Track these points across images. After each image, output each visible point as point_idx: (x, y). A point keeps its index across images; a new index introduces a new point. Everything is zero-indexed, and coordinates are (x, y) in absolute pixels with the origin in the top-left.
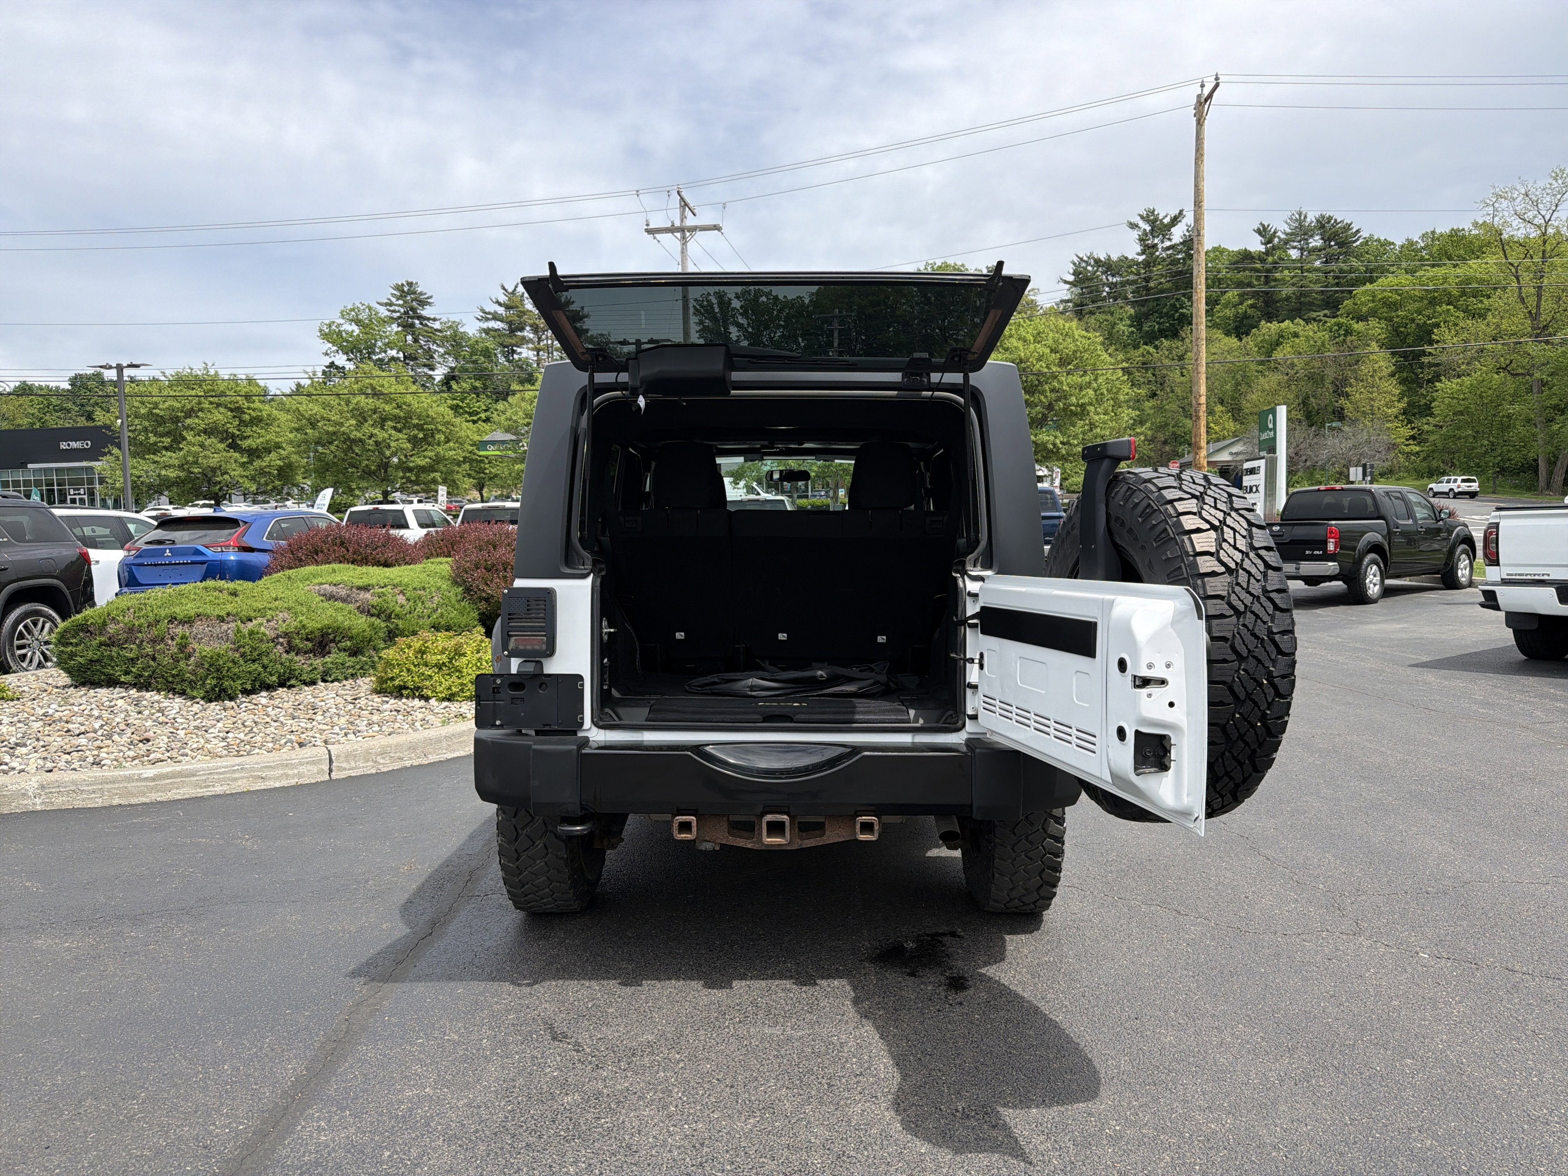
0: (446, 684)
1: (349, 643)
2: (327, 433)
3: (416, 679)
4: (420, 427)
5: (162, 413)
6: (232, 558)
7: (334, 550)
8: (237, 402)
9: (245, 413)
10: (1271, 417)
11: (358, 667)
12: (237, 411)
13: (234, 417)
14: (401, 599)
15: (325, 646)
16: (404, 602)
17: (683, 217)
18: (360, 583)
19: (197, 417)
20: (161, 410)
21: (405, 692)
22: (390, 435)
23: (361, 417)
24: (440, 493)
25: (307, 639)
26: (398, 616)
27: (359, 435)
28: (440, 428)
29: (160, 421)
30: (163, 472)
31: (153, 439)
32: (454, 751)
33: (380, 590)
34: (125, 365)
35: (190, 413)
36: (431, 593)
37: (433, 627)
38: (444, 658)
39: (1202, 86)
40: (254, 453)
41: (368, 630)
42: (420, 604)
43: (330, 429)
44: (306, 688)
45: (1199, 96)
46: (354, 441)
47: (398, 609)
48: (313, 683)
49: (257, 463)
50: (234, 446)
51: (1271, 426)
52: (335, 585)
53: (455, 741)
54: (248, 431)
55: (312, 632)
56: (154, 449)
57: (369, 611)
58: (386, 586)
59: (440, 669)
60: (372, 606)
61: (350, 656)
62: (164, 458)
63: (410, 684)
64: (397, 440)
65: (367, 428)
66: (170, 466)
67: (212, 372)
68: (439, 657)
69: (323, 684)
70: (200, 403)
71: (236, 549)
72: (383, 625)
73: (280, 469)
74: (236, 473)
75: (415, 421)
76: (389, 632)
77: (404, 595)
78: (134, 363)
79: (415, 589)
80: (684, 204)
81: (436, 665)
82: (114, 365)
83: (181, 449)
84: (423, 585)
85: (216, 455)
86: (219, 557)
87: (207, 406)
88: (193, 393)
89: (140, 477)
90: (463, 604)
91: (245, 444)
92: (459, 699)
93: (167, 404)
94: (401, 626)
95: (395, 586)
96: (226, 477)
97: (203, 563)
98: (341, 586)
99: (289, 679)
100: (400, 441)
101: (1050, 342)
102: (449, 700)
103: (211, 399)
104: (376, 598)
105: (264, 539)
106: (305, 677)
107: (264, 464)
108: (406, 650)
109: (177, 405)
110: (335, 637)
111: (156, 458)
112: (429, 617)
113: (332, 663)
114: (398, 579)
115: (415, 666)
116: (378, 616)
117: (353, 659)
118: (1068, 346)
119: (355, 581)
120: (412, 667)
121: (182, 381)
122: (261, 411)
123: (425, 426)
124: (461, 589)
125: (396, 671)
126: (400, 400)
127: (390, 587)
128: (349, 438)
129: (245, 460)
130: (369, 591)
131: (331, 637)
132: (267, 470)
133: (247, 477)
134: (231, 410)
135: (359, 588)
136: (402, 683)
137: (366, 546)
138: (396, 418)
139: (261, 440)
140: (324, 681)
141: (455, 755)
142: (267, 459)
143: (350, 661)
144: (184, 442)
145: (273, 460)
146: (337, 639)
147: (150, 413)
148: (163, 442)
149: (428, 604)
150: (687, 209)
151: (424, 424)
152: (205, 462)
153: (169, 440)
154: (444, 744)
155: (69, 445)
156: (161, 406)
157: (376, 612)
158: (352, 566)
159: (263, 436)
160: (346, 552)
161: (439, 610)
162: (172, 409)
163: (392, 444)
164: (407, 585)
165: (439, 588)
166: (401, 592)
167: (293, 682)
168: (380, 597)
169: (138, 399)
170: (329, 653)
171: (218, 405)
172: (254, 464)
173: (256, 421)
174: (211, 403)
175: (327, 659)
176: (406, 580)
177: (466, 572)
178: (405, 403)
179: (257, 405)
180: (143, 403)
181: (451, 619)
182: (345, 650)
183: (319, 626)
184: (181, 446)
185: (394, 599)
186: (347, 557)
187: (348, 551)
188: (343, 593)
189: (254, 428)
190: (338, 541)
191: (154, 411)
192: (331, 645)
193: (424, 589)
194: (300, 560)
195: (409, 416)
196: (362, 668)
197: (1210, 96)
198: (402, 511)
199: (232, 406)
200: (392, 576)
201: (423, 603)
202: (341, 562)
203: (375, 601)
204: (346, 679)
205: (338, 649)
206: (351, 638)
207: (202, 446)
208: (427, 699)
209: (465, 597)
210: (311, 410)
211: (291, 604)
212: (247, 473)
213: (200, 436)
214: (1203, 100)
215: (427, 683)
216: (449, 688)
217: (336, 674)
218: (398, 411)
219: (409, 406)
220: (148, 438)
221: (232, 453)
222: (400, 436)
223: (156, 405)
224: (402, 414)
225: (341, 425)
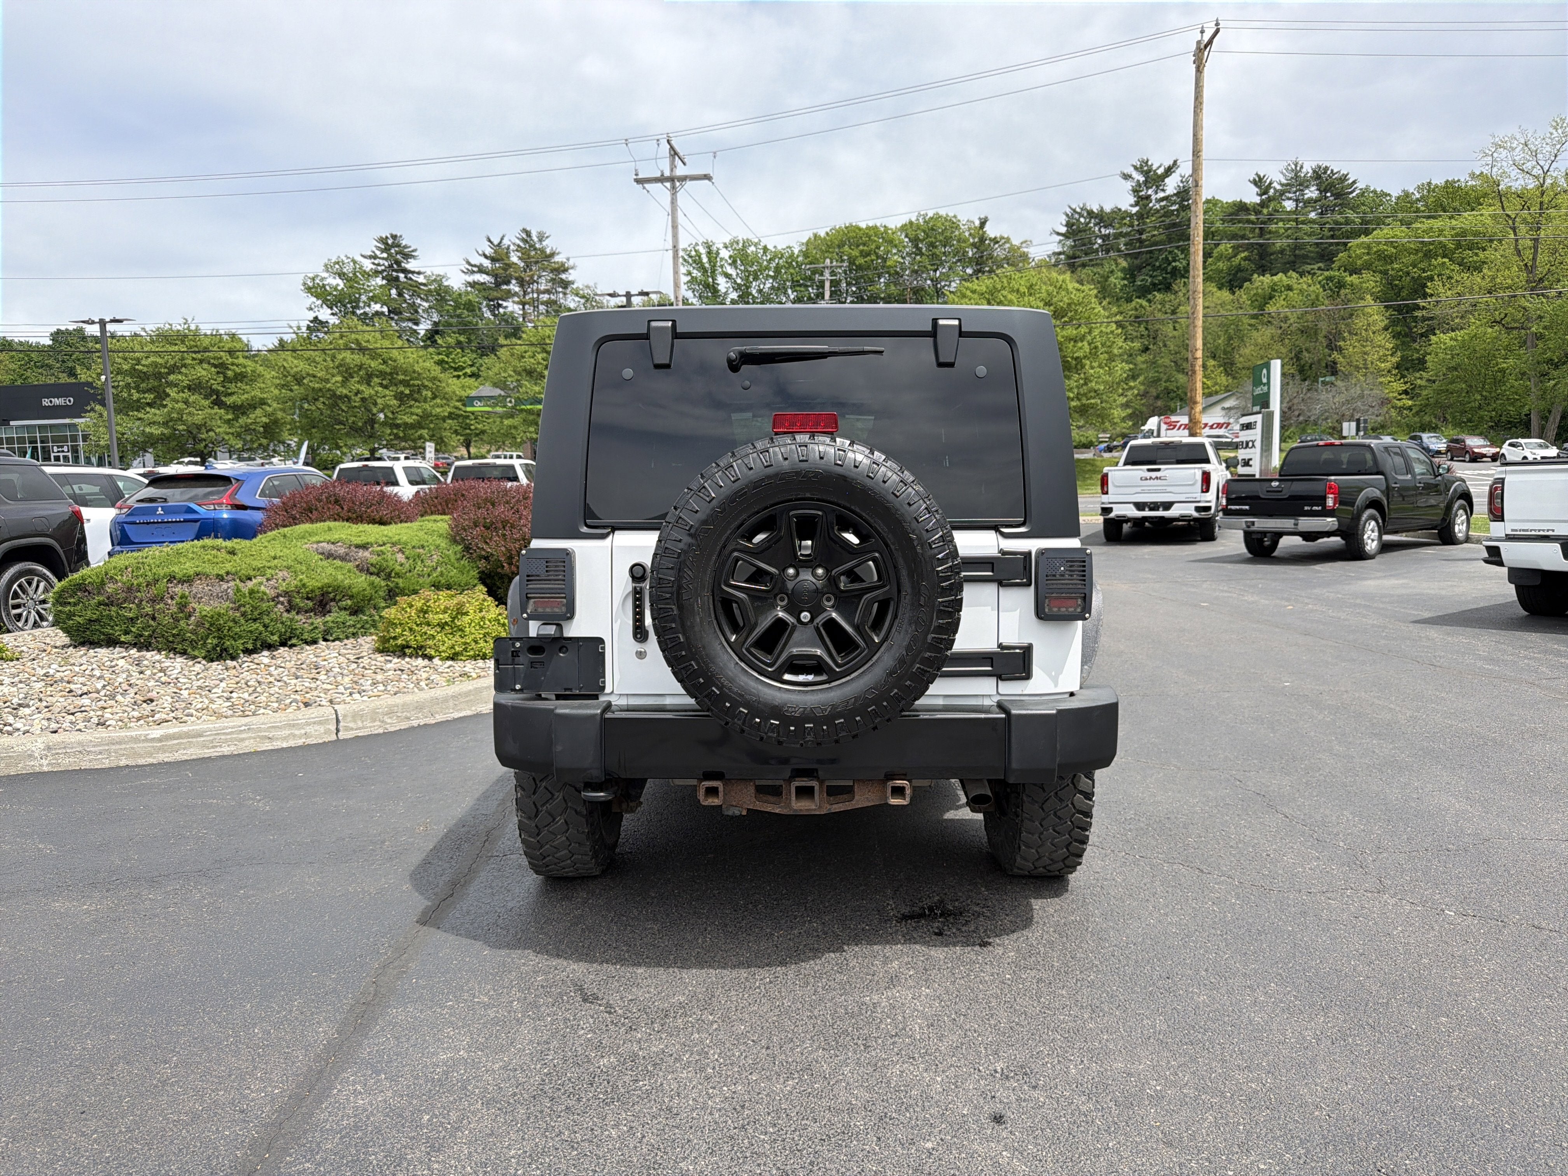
0: (449, 643)
1: (349, 602)
2: (313, 389)
3: (418, 638)
4: (406, 383)
5: (145, 369)
6: (225, 516)
7: (329, 508)
8: (221, 358)
9: (227, 368)
10: (1265, 371)
11: (359, 626)
12: (221, 367)
13: (218, 373)
14: (400, 557)
15: (325, 605)
16: (404, 561)
17: (673, 167)
18: (358, 541)
19: (180, 373)
20: (144, 366)
21: (408, 651)
22: (377, 392)
23: (347, 373)
24: (428, 449)
25: (308, 598)
26: (398, 575)
27: (345, 391)
28: (426, 383)
29: (143, 377)
30: (148, 430)
31: (136, 396)
32: (461, 710)
33: (379, 548)
34: (108, 320)
35: (173, 369)
36: (430, 551)
37: (433, 586)
38: (446, 618)
39: (1202, 32)
40: (240, 410)
41: (368, 588)
42: (419, 563)
43: (317, 386)
44: (308, 647)
45: (1199, 43)
46: (340, 397)
47: (398, 568)
48: (314, 642)
49: (243, 420)
50: (218, 403)
51: (1265, 380)
52: (333, 543)
53: (462, 700)
54: (232, 387)
55: (312, 591)
56: (138, 406)
57: (368, 570)
58: (384, 544)
59: (443, 628)
60: (372, 565)
61: (351, 614)
62: (148, 415)
63: (413, 644)
64: (384, 397)
65: (354, 384)
66: (154, 423)
67: (193, 327)
68: (441, 616)
69: (324, 643)
70: (183, 359)
71: (229, 507)
72: (383, 583)
73: (266, 426)
74: (221, 430)
75: (401, 377)
76: (390, 591)
77: (403, 553)
78: (117, 318)
79: (414, 547)
80: (674, 153)
81: (438, 624)
82: (97, 320)
83: (165, 406)
84: (422, 543)
85: (200, 412)
86: (212, 515)
87: (190, 362)
88: (176, 348)
89: (123, 434)
90: (462, 562)
91: (229, 401)
92: (463, 658)
93: (150, 360)
94: (401, 585)
95: (394, 544)
96: (211, 434)
97: (196, 521)
98: (340, 544)
99: (290, 638)
100: (387, 397)
101: (1044, 295)
102: (453, 659)
103: (194, 356)
104: (375, 557)
105: (257, 497)
106: (306, 636)
107: (250, 421)
108: (408, 610)
109: (160, 361)
110: (335, 596)
111: (140, 415)
112: (429, 575)
113: (333, 622)
114: (397, 537)
115: (417, 625)
116: (378, 575)
117: (353, 618)
118: (1062, 300)
119: (353, 539)
120: (414, 627)
121: (165, 337)
122: (245, 367)
123: (412, 382)
124: (460, 547)
125: (399, 630)
126: (385, 356)
127: (389, 545)
128: (335, 394)
129: (230, 417)
130: (367, 549)
131: (331, 595)
132: (253, 427)
133: (233, 434)
134: (215, 366)
135: (358, 546)
136: (404, 643)
137: (361, 504)
138: (382, 374)
139: (246, 396)
140: (325, 640)
141: (461, 715)
142: (252, 416)
143: (351, 620)
144: (168, 399)
145: (258, 416)
146: (338, 598)
147: (133, 369)
148: (146, 399)
149: (428, 563)
150: (677, 158)
151: (411, 380)
152: (190, 419)
153: (152, 396)
154: (451, 703)
155: (51, 402)
156: (143, 362)
157: (376, 571)
158: (347, 524)
159: (247, 393)
160: (340, 510)
161: (439, 569)
162: (155, 365)
163: (379, 401)
164: (406, 544)
165: (438, 547)
166: (400, 550)
167: (294, 641)
168: (379, 555)
169: (120, 354)
170: (330, 612)
171: (201, 362)
172: (240, 421)
173: (240, 377)
174: (194, 359)
175: (328, 618)
176: (405, 538)
177: (465, 530)
178: (390, 359)
179: (241, 360)
180: (125, 359)
181: (451, 577)
182: (345, 609)
183: (320, 585)
184: (165, 403)
185: (393, 557)
186: (341, 515)
187: (343, 508)
188: (342, 551)
189: (239, 384)
190: (332, 499)
191: (137, 367)
192: (332, 604)
193: (423, 547)
194: (294, 518)
195: (395, 371)
196: (362, 627)
197: (1210, 42)
198: (391, 469)
199: (216, 362)
200: (390, 534)
201: (422, 561)
202: (335, 520)
203: (374, 559)
204: (347, 638)
205: (339, 607)
206: (351, 597)
207: (186, 402)
208: (430, 658)
209: (464, 556)
210: (296, 367)
211: (290, 563)
212: (231, 431)
213: (183, 392)
214: (1202, 46)
215: (430, 643)
216: (453, 647)
217: (337, 633)
218: (384, 367)
219: (395, 361)
220: (131, 395)
221: (216, 410)
222: (387, 392)
223: (138, 361)
224: (388, 370)
225: (327, 381)
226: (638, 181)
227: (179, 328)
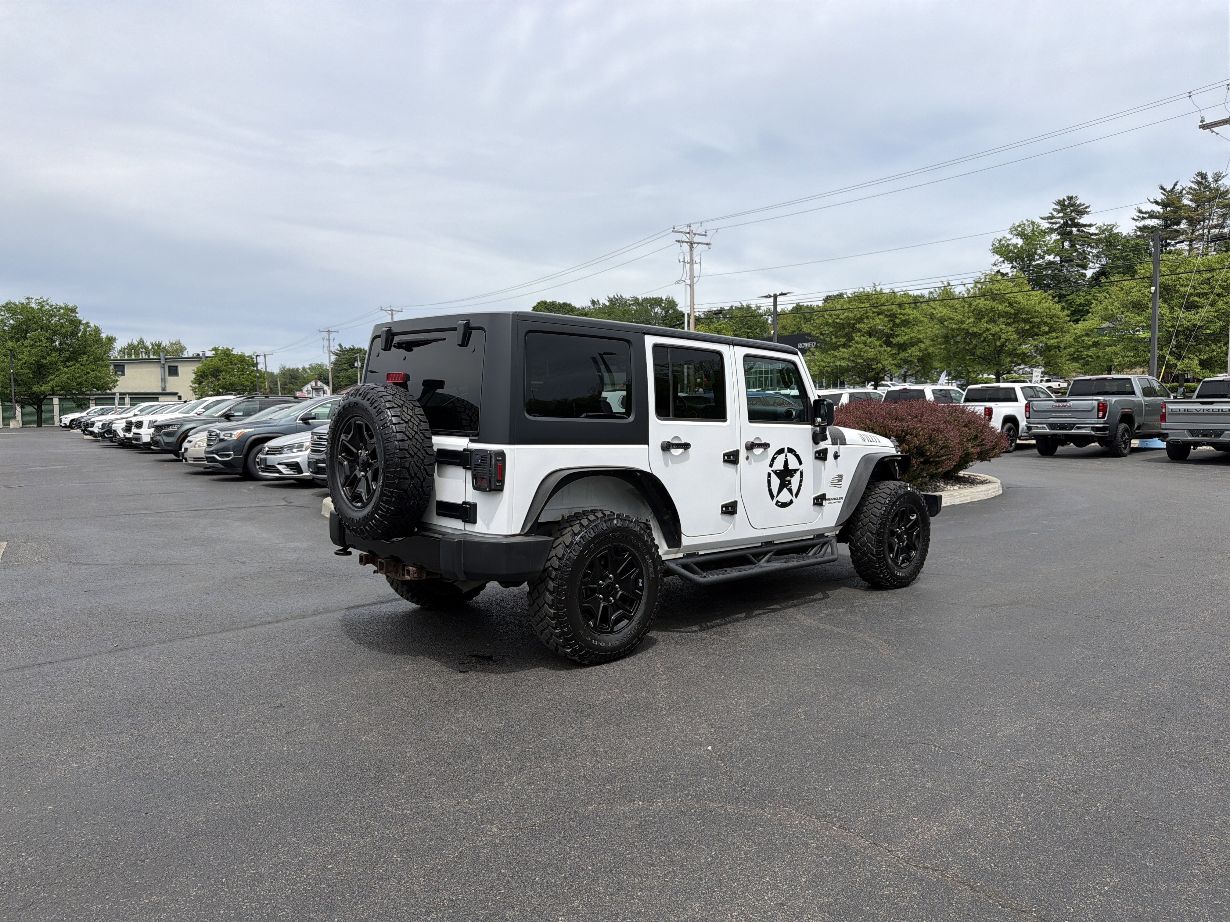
2: (953, 330)
4: (1025, 321)
5: (841, 322)
8: (892, 310)
9: (896, 317)
12: (892, 316)
13: (889, 321)
19: (864, 323)
20: (841, 319)
22: (1001, 330)
23: (979, 315)
24: (1035, 374)
27: (975, 330)
28: (1046, 320)
29: (841, 327)
30: (838, 363)
31: (834, 340)
34: (778, 294)
35: (860, 320)
40: (902, 347)
43: (954, 326)
46: (974, 335)
49: (903, 355)
50: (888, 343)
54: (898, 331)
56: (836, 347)
62: (840, 353)
64: (1007, 332)
65: (984, 325)
66: (843, 359)
67: (878, 289)
70: (866, 312)
73: (920, 360)
74: (886, 362)
75: (1024, 316)
78: (784, 292)
82: (772, 295)
83: (850, 346)
85: (873, 350)
87: (871, 315)
88: (863, 305)
89: (824, 367)
91: (895, 341)
93: (845, 314)
96: (880, 365)
100: (1009, 333)
103: (874, 310)
107: (907, 355)
109: (851, 315)
111: (836, 353)
121: (859, 298)
122: (909, 315)
123: (1031, 320)
126: (1012, 300)
128: (968, 333)
129: (894, 352)
132: (910, 359)
133: (895, 365)
134: (886, 316)
138: (1007, 315)
139: (907, 337)
142: (910, 351)
144: (853, 342)
145: (914, 352)
147: (834, 322)
148: (840, 342)
151: (1031, 318)
152: (865, 355)
153: (844, 340)
155: (803, 345)
156: (841, 317)
159: (908, 334)
162: (848, 318)
163: (1003, 336)
169: (828, 312)
171: (879, 314)
172: (900, 355)
173: (906, 323)
174: (874, 312)
178: (1016, 302)
179: (907, 311)
180: (830, 316)
184: (851, 344)
189: (903, 329)
191: (836, 320)
195: (1019, 311)
198: (1013, 389)
199: (889, 313)
207: (865, 343)
210: (941, 313)
212: (895, 362)
213: (864, 336)
218: (1009, 309)
219: (1019, 304)
220: (831, 339)
221: (885, 347)
222: (1010, 329)
223: (838, 316)
224: (1013, 311)
225: (963, 322)
226: (1204, 127)
227: (869, 290)
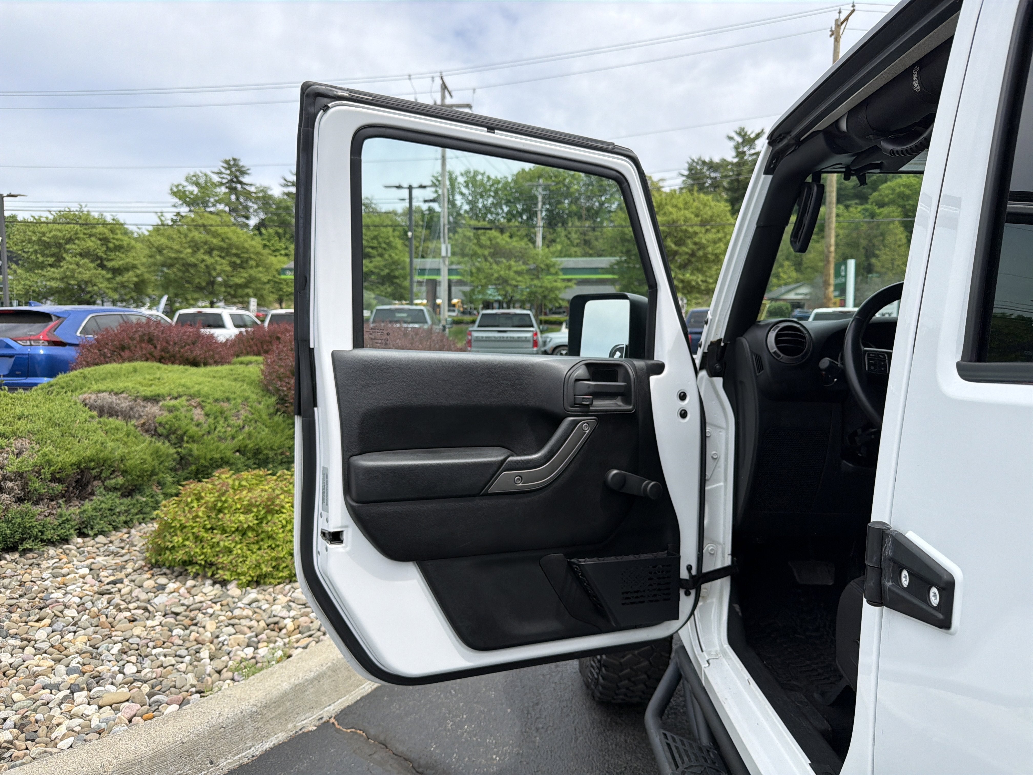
0: (253, 559)
1: (120, 480)
2: (170, 258)
3: (208, 550)
4: (237, 255)
5: (48, 240)
6: (42, 352)
7: (141, 348)
8: (104, 234)
9: (109, 242)
10: (843, 268)
11: (134, 511)
12: (105, 240)
13: (102, 244)
14: (198, 414)
15: (87, 484)
16: (202, 419)
17: (443, 97)
18: (148, 391)
19: (74, 244)
20: (48, 237)
21: (192, 570)
22: (216, 261)
23: (195, 247)
24: (252, 303)
25: (54, 479)
26: (192, 439)
27: (193, 260)
28: (252, 256)
29: (47, 245)
30: (48, 284)
31: (41, 259)
32: (268, 736)
33: (173, 402)
34: (5, 195)
35: (70, 240)
36: (236, 406)
37: (238, 451)
38: (249, 520)
39: (840, 12)
40: (117, 271)
41: (149, 459)
42: (222, 422)
43: (173, 255)
44: (52, 551)
45: (837, 20)
46: (190, 265)
47: (193, 429)
48: (65, 540)
49: (119, 279)
50: (102, 266)
51: (843, 274)
52: (116, 394)
54: (112, 255)
55: (61, 470)
56: (42, 266)
57: (155, 430)
58: (180, 396)
59: (244, 534)
60: (160, 424)
61: (123, 496)
62: (49, 273)
63: (200, 559)
64: (221, 265)
65: (200, 255)
66: (53, 279)
67: (85, 211)
68: (242, 518)
69: (80, 540)
70: (77, 234)
71: (46, 343)
72: (172, 451)
73: (136, 284)
74: (103, 285)
75: (234, 251)
76: (182, 459)
77: (202, 408)
78: (13, 194)
79: (217, 400)
80: (444, 87)
81: (237, 530)
83: (61, 267)
84: (227, 394)
85: (88, 272)
86: (29, 350)
87: (82, 236)
89: (30, 287)
90: (276, 418)
91: (110, 264)
92: (275, 582)
93: (52, 234)
94: (195, 452)
95: (191, 396)
96: (95, 288)
97: (10, 356)
98: (124, 395)
99: (22, 540)
100: (224, 265)
102: (258, 583)
103: (85, 231)
104: (166, 413)
105: (78, 334)
106: (49, 535)
107: (124, 280)
108: (195, 504)
109: (59, 234)
110: (101, 472)
111: (44, 273)
112: (233, 438)
113: (95, 509)
114: (197, 387)
115: (207, 530)
116: (167, 437)
117: (126, 501)
119: (141, 389)
120: (203, 534)
121: (66, 218)
122: (122, 241)
123: (242, 255)
124: (273, 399)
125: (178, 539)
126: (223, 236)
127: (184, 398)
128: (186, 262)
129: (110, 276)
130: (157, 402)
131: (94, 472)
132: (126, 284)
133: (111, 289)
134: (100, 240)
135: (146, 399)
136: (186, 558)
138: (221, 249)
139: (122, 262)
140: (82, 534)
141: (267, 745)
142: (126, 276)
143: (122, 504)
144: (64, 262)
145: (131, 277)
146: (104, 475)
147: (40, 240)
148: (48, 261)
149: (233, 421)
150: (446, 93)
151: (241, 253)
152: (80, 276)
153: (53, 259)
154: (249, 730)
156: (47, 235)
157: (165, 432)
158: (156, 364)
159: (123, 259)
160: (153, 350)
161: (247, 429)
162: (55, 237)
163: (218, 267)
164: (207, 396)
165: (246, 399)
166: (199, 404)
167: (26, 545)
168: (170, 411)
170: (92, 494)
171: (91, 236)
172: (117, 279)
173: (119, 248)
174: (85, 234)
175: (88, 505)
176: (206, 389)
177: (280, 379)
178: (228, 238)
179: (119, 236)
181: (262, 440)
182: (115, 489)
183: (74, 459)
184: (62, 264)
185: (189, 415)
186: (155, 354)
188: (125, 405)
189: (117, 253)
191: (42, 238)
192: (95, 483)
193: (228, 400)
194: (105, 356)
195: (230, 247)
196: (140, 512)
197: (847, 19)
198: (221, 315)
199: (101, 237)
200: (189, 384)
201: (226, 419)
202: (147, 360)
203: (165, 417)
204: (116, 528)
205: (106, 488)
206: (124, 473)
207: (78, 264)
208: (224, 583)
209: (278, 410)
211: (40, 424)
212: (110, 286)
213: (76, 257)
214: (839, 23)
215: (224, 559)
216: (258, 566)
217: (101, 524)
218: (222, 243)
219: (230, 240)
220: (37, 258)
221: (99, 270)
222: (224, 261)
223: (44, 234)
224: (225, 245)
225: (180, 252)
227: (75, 210)
